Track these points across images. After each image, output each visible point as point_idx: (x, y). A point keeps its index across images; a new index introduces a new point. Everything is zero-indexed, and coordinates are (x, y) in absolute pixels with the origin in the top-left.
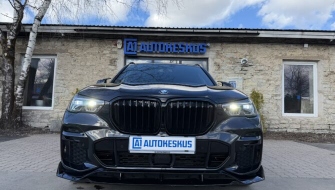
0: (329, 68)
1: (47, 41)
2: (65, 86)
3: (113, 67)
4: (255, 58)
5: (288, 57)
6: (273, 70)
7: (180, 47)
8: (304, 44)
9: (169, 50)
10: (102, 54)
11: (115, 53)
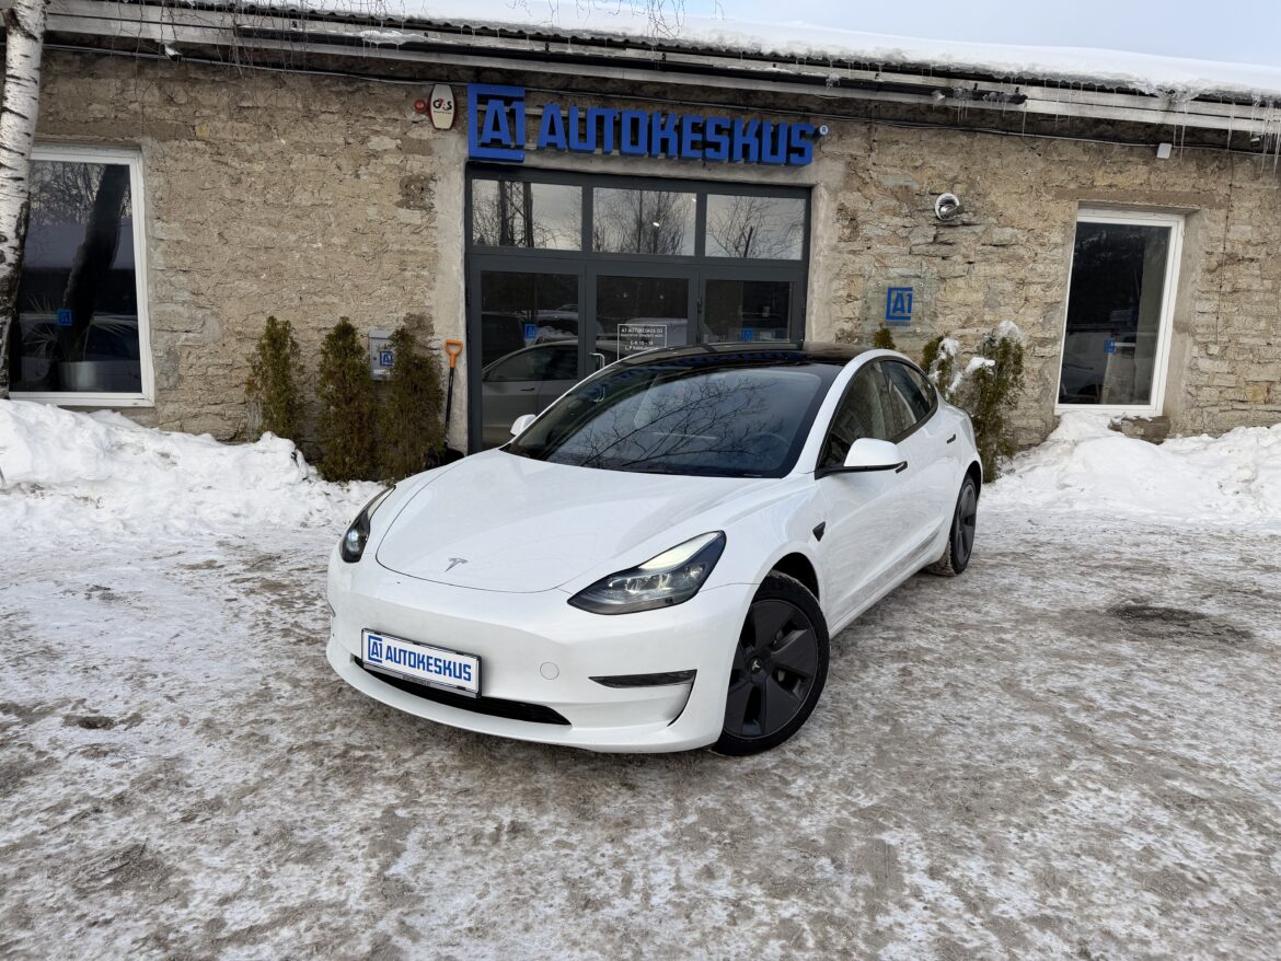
0: (1225, 240)
1: (79, 74)
2: (202, 300)
3: (415, 217)
4: (985, 196)
5: (1099, 193)
6: (1042, 245)
7: (711, 136)
8: (1158, 143)
9: (664, 144)
10: (361, 150)
11: (424, 148)
